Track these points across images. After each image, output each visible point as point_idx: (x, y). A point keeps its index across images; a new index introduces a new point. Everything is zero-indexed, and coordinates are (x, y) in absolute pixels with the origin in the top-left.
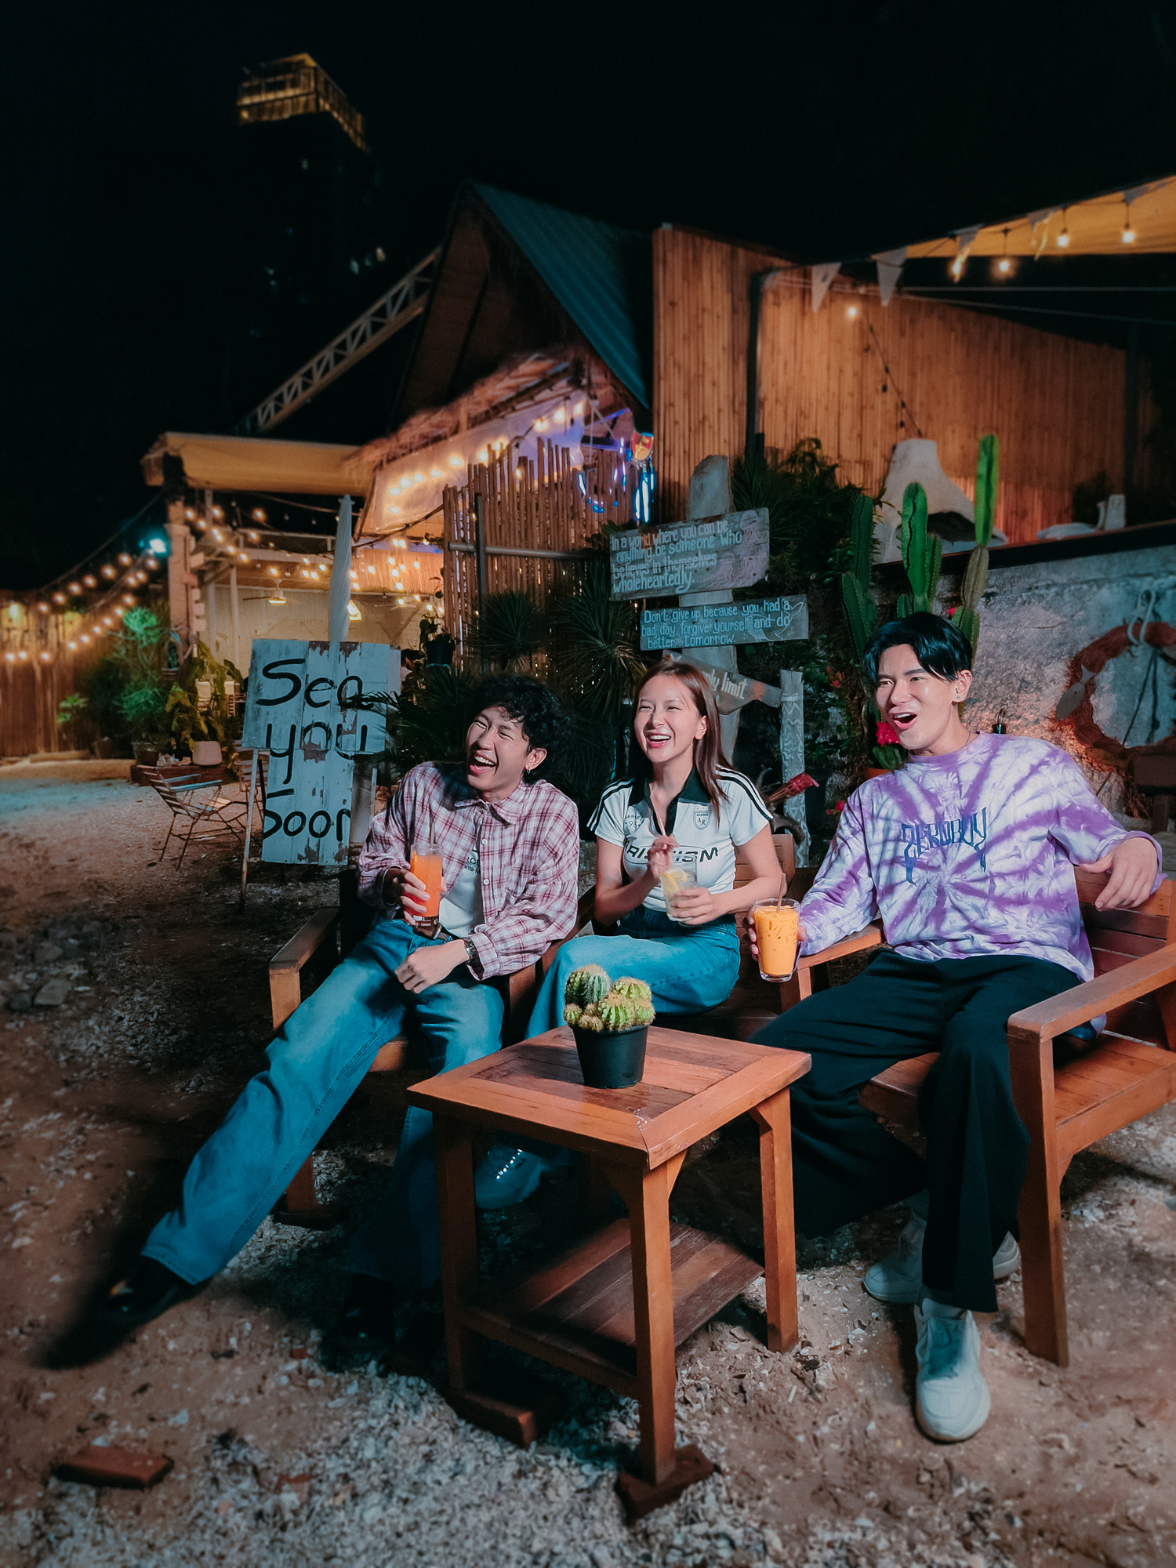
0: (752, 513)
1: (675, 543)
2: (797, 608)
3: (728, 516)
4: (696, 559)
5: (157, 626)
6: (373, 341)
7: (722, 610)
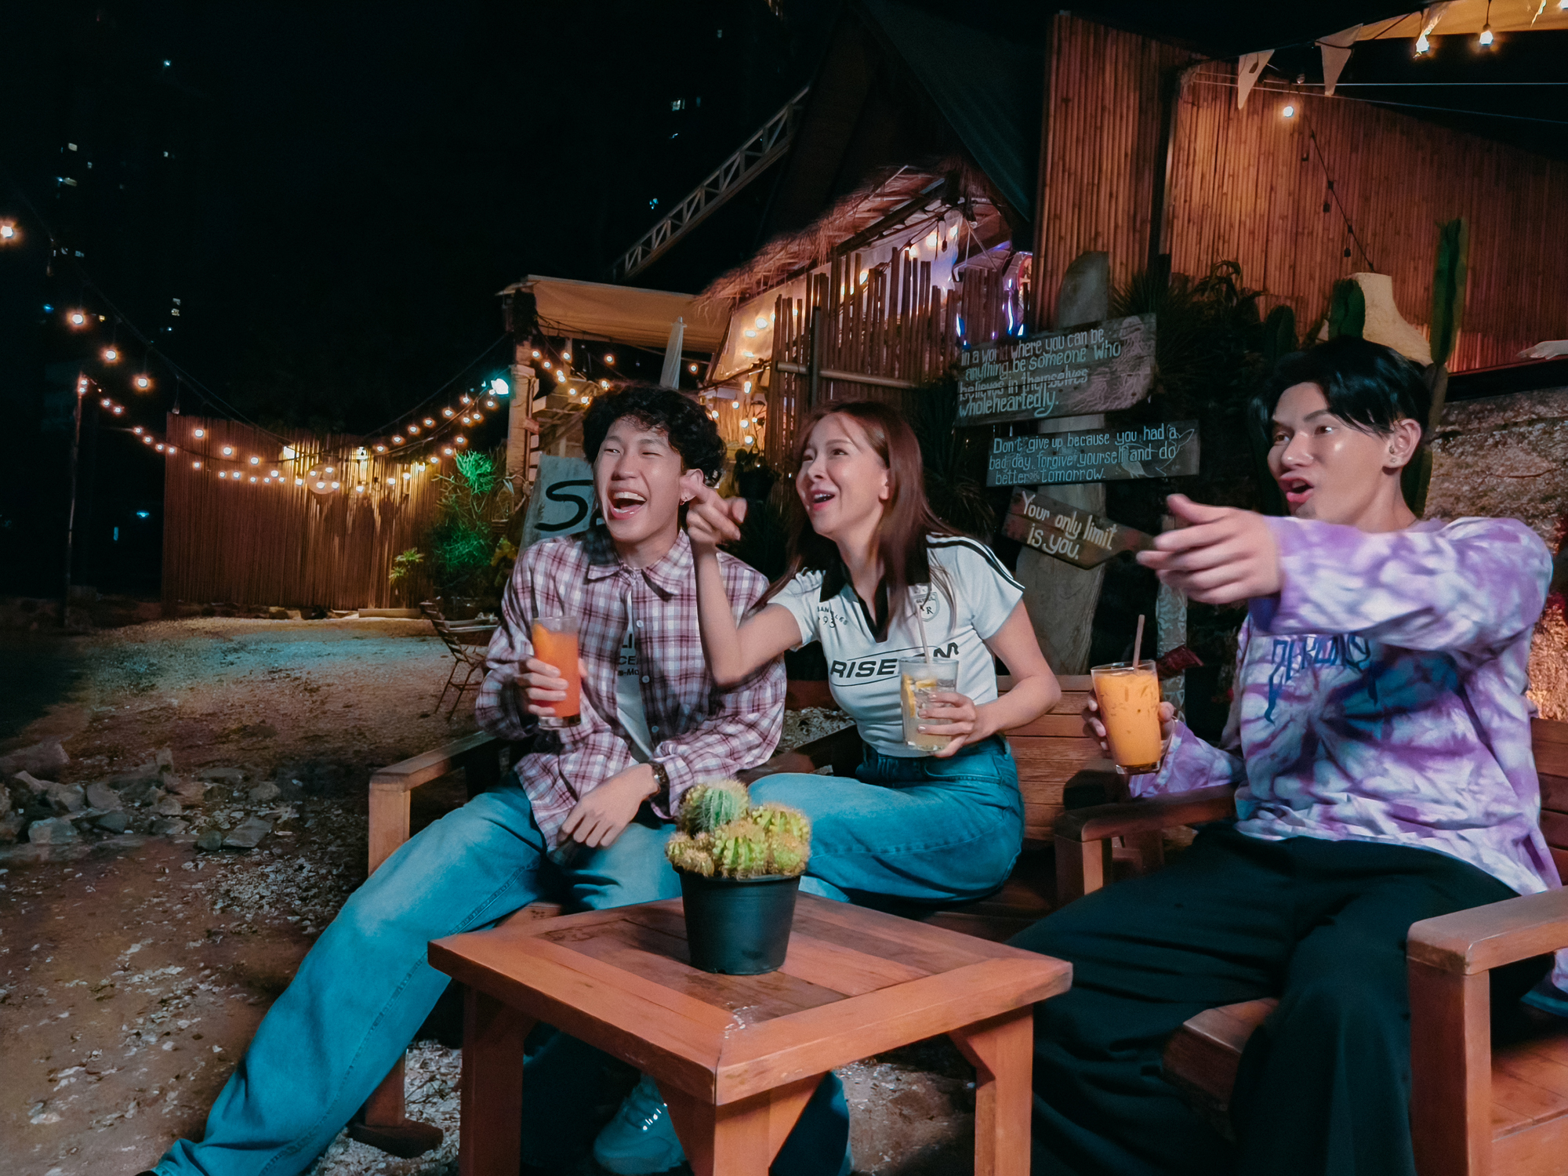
0: (1134, 320)
1: (1037, 356)
2: (1185, 438)
3: (1104, 324)
4: (1061, 375)
5: (490, 473)
6: (747, 176)
7: (1091, 439)
